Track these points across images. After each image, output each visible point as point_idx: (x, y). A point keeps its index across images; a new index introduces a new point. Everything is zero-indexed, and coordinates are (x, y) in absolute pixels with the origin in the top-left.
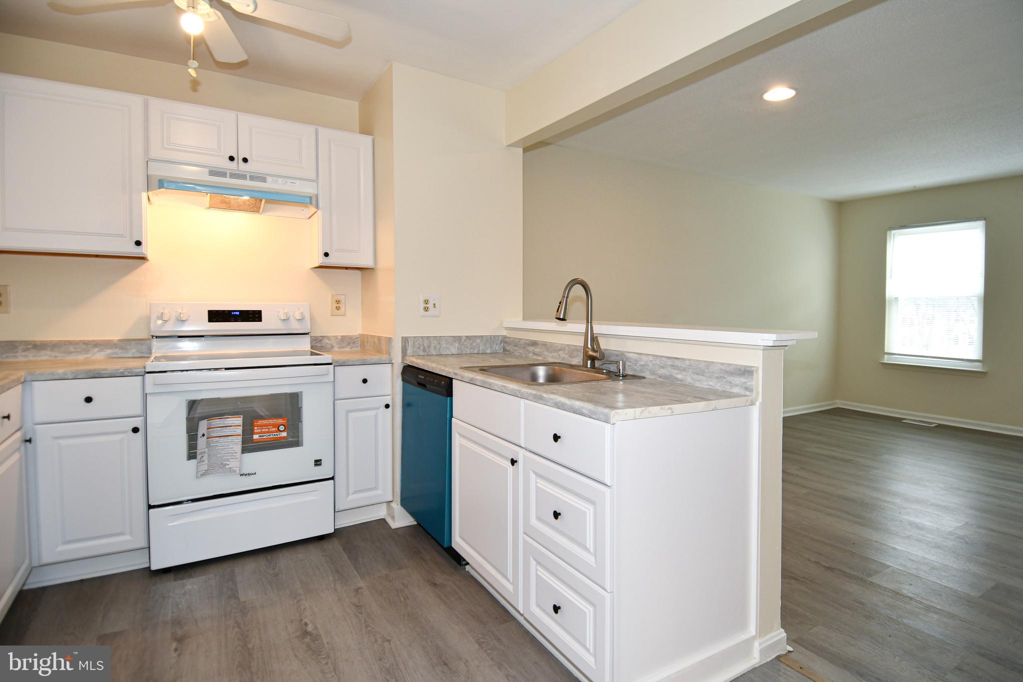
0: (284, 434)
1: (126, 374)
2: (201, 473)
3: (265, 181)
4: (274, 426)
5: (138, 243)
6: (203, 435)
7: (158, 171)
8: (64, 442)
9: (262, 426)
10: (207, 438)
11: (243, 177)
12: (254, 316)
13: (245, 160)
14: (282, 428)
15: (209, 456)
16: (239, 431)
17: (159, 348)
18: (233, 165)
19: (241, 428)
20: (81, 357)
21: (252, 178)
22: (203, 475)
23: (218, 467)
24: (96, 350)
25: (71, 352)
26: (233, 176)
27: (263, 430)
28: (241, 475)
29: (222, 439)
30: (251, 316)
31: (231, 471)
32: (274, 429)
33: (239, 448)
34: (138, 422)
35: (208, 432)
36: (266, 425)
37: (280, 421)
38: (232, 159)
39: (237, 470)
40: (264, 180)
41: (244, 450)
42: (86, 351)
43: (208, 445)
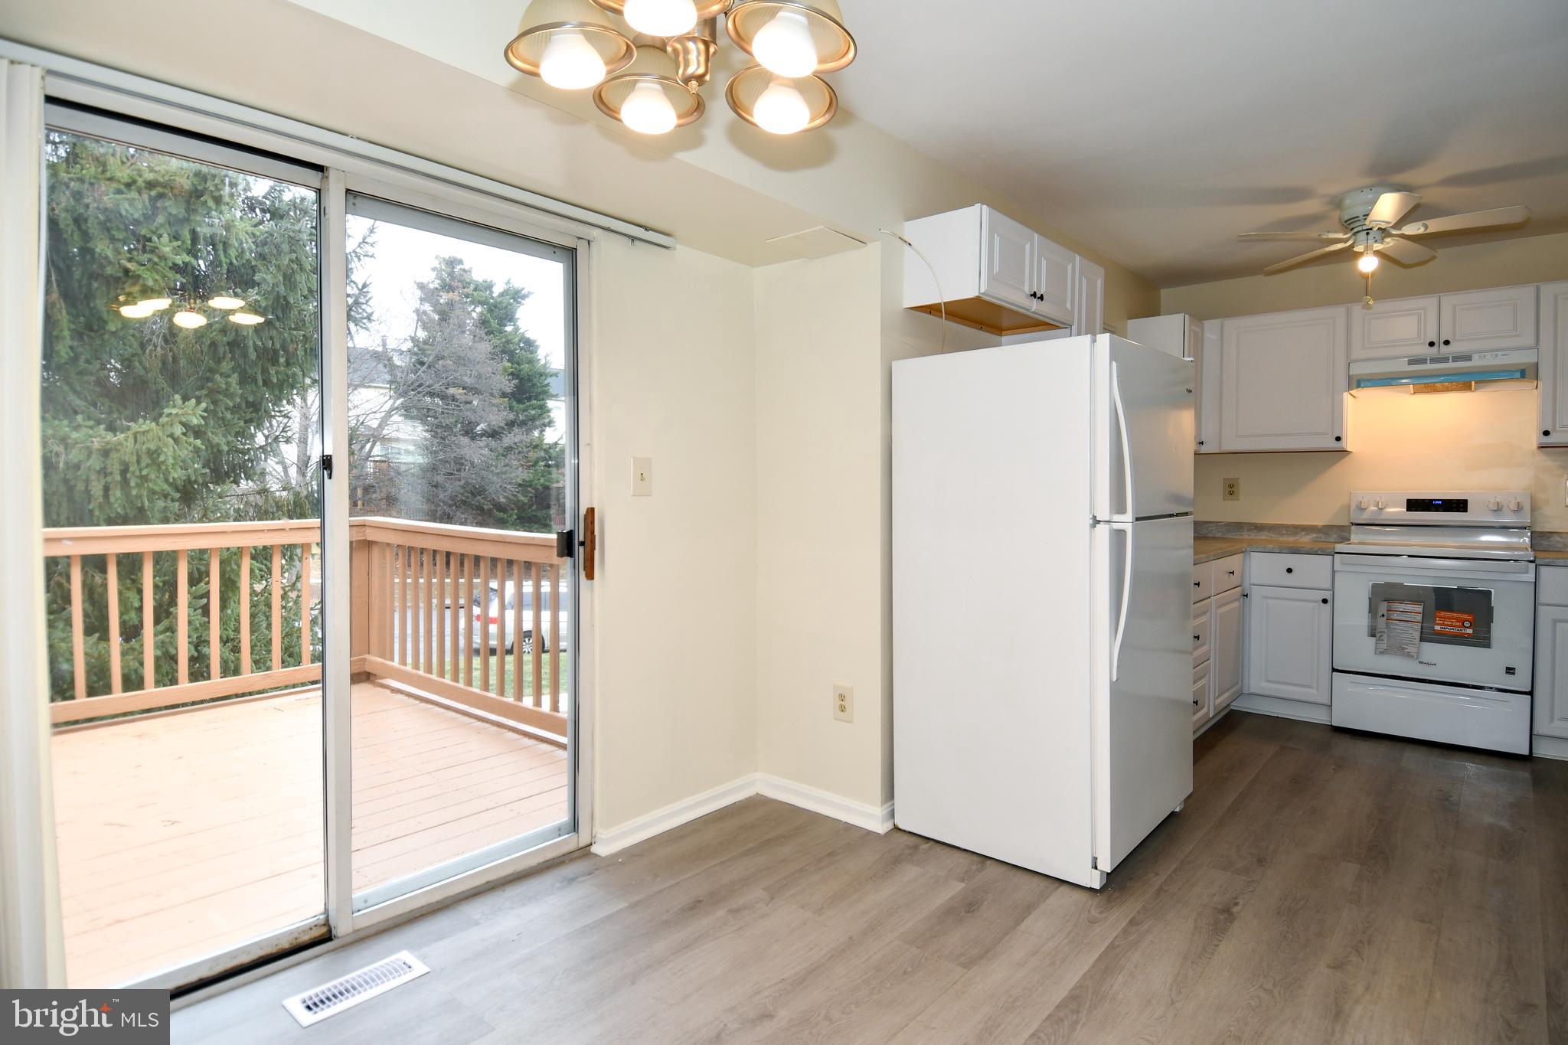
0: (1470, 631)
1: (1319, 552)
2: (1380, 650)
3: (1471, 360)
4: (1458, 620)
5: (1338, 439)
6: (1383, 616)
7: (1357, 370)
8: (1270, 601)
9: (1444, 618)
10: (1387, 619)
11: (1445, 360)
12: (1460, 506)
13: (1447, 343)
14: (1467, 624)
15: (1388, 636)
16: (1419, 618)
17: (1356, 536)
18: (1434, 349)
19: (1421, 615)
20: (1291, 539)
21: (1456, 359)
22: (1382, 653)
23: (1396, 649)
24: (1303, 533)
25: (1284, 534)
26: (1434, 360)
27: (1446, 623)
28: (1420, 662)
29: (1402, 624)
30: (1454, 505)
31: (1409, 655)
32: (1458, 624)
33: (1417, 635)
34: (1327, 595)
35: (1388, 614)
36: (1448, 618)
37: (1466, 616)
38: (1432, 344)
39: (1415, 655)
40: (1469, 358)
41: (1422, 640)
42: (1295, 534)
43: (1388, 626)
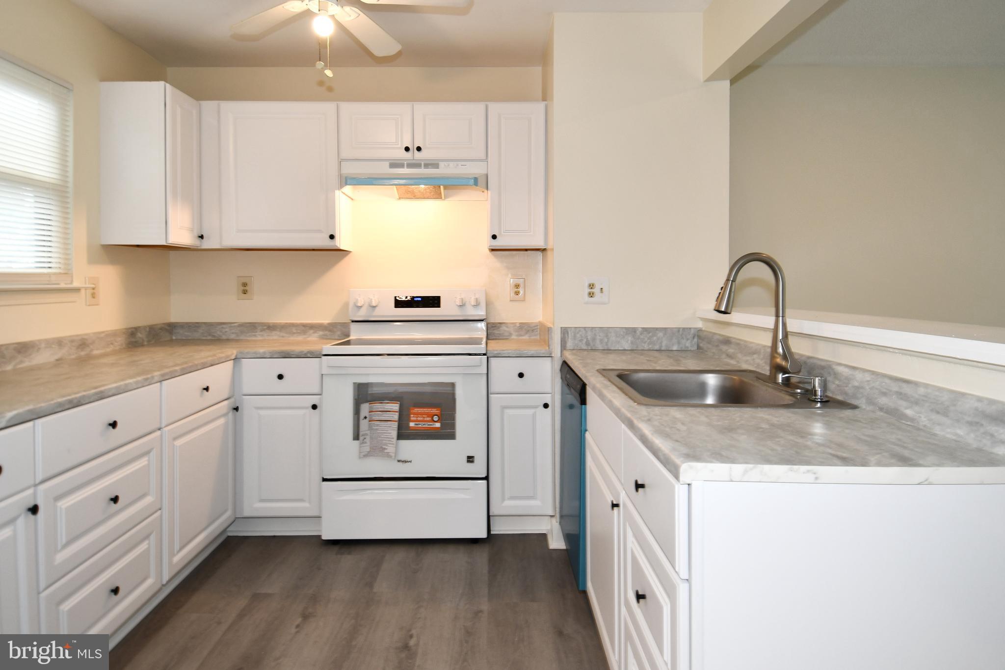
0: (438, 425)
1: (309, 355)
2: (363, 454)
3: (438, 168)
4: (428, 415)
5: (332, 237)
6: (365, 418)
7: (349, 169)
8: (262, 412)
9: (417, 414)
10: (370, 421)
11: (417, 165)
12: (433, 302)
13: (419, 149)
14: (436, 418)
15: (371, 438)
16: (396, 417)
17: (356, 333)
18: (408, 155)
19: (397, 414)
20: (300, 338)
21: (427, 166)
22: (365, 456)
23: (378, 450)
24: (311, 331)
25: (294, 333)
26: (411, 166)
27: (419, 419)
28: (399, 461)
29: (382, 423)
30: (431, 302)
31: (388, 456)
32: (428, 419)
33: (394, 434)
35: (370, 415)
36: (422, 414)
37: (434, 411)
38: (407, 149)
39: (393, 455)
40: (435, 165)
41: (400, 437)
42: (304, 332)
43: (370, 428)
